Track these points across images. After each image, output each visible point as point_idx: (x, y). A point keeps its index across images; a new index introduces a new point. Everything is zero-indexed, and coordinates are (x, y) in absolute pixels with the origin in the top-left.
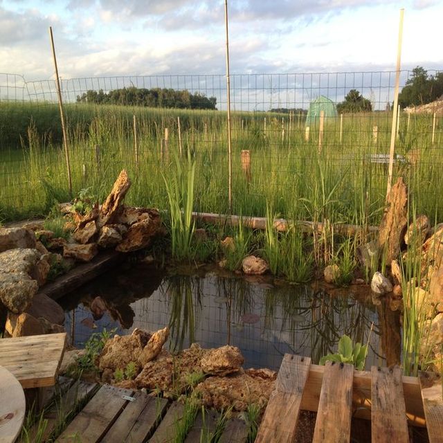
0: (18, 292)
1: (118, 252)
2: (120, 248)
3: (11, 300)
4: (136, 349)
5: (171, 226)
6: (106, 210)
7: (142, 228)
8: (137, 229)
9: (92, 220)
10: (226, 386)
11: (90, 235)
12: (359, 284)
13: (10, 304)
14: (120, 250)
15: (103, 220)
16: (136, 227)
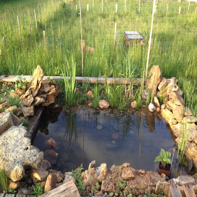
0: (38, 161)
1: (43, 106)
2: (44, 104)
3: (36, 165)
4: (95, 174)
5: (65, 90)
6: (35, 88)
7: (53, 94)
8: (51, 95)
9: (30, 94)
10: (135, 185)
11: (31, 102)
12: (144, 108)
13: (36, 167)
14: (44, 105)
15: (35, 93)
16: (51, 94)
